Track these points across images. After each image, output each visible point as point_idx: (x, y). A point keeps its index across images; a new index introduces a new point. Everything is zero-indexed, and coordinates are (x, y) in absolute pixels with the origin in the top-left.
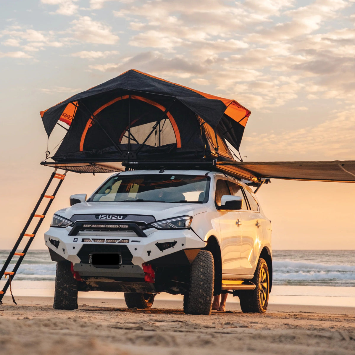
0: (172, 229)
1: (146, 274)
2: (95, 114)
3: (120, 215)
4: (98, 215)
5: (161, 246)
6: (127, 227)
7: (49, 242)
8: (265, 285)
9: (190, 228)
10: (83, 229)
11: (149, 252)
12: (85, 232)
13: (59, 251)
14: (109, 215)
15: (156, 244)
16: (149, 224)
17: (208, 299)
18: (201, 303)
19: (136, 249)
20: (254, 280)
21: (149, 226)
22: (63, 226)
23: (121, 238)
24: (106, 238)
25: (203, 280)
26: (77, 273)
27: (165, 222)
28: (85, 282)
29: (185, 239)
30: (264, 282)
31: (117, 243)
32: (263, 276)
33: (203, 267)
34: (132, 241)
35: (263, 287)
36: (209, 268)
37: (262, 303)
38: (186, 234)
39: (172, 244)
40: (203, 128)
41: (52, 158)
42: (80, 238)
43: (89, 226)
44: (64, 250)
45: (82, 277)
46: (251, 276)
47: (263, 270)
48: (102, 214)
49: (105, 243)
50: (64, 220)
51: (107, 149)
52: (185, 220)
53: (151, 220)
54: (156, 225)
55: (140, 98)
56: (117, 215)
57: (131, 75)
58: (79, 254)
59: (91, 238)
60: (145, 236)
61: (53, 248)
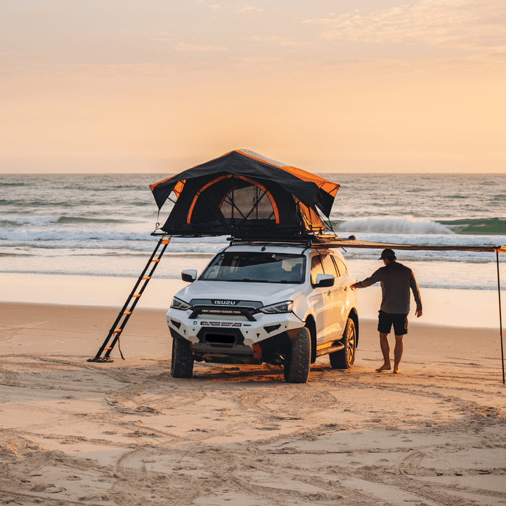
0: (277, 313)
1: (255, 351)
2: (202, 190)
3: (233, 301)
4: (214, 300)
5: (268, 329)
6: (239, 312)
7: (170, 322)
8: (352, 342)
9: (292, 312)
10: (201, 313)
11: (258, 335)
12: (202, 315)
13: (180, 331)
14: (224, 300)
15: (264, 328)
16: (258, 309)
17: (306, 370)
18: (300, 374)
19: (247, 332)
20: (343, 340)
21: (258, 311)
22: (183, 308)
23: (234, 322)
24: (221, 321)
25: (301, 355)
26: (196, 350)
27: (271, 307)
28: (201, 356)
29: (287, 322)
30: (351, 339)
31: (231, 327)
32: (350, 334)
33: (302, 343)
34: (244, 325)
35: (350, 344)
36: (306, 344)
37: (349, 358)
38: (288, 317)
39: (278, 327)
40: (299, 206)
41: (161, 229)
42: (199, 321)
43: (206, 311)
44: (185, 331)
45: (199, 353)
46: (340, 337)
47: (351, 329)
48: (217, 300)
49: (221, 326)
50: (183, 304)
51: (213, 222)
52: (287, 305)
53: (260, 305)
54: (263, 310)
55: (242, 177)
56: (231, 301)
57: (234, 157)
58: (198, 336)
59: (208, 321)
60: (254, 320)
61: (175, 328)
